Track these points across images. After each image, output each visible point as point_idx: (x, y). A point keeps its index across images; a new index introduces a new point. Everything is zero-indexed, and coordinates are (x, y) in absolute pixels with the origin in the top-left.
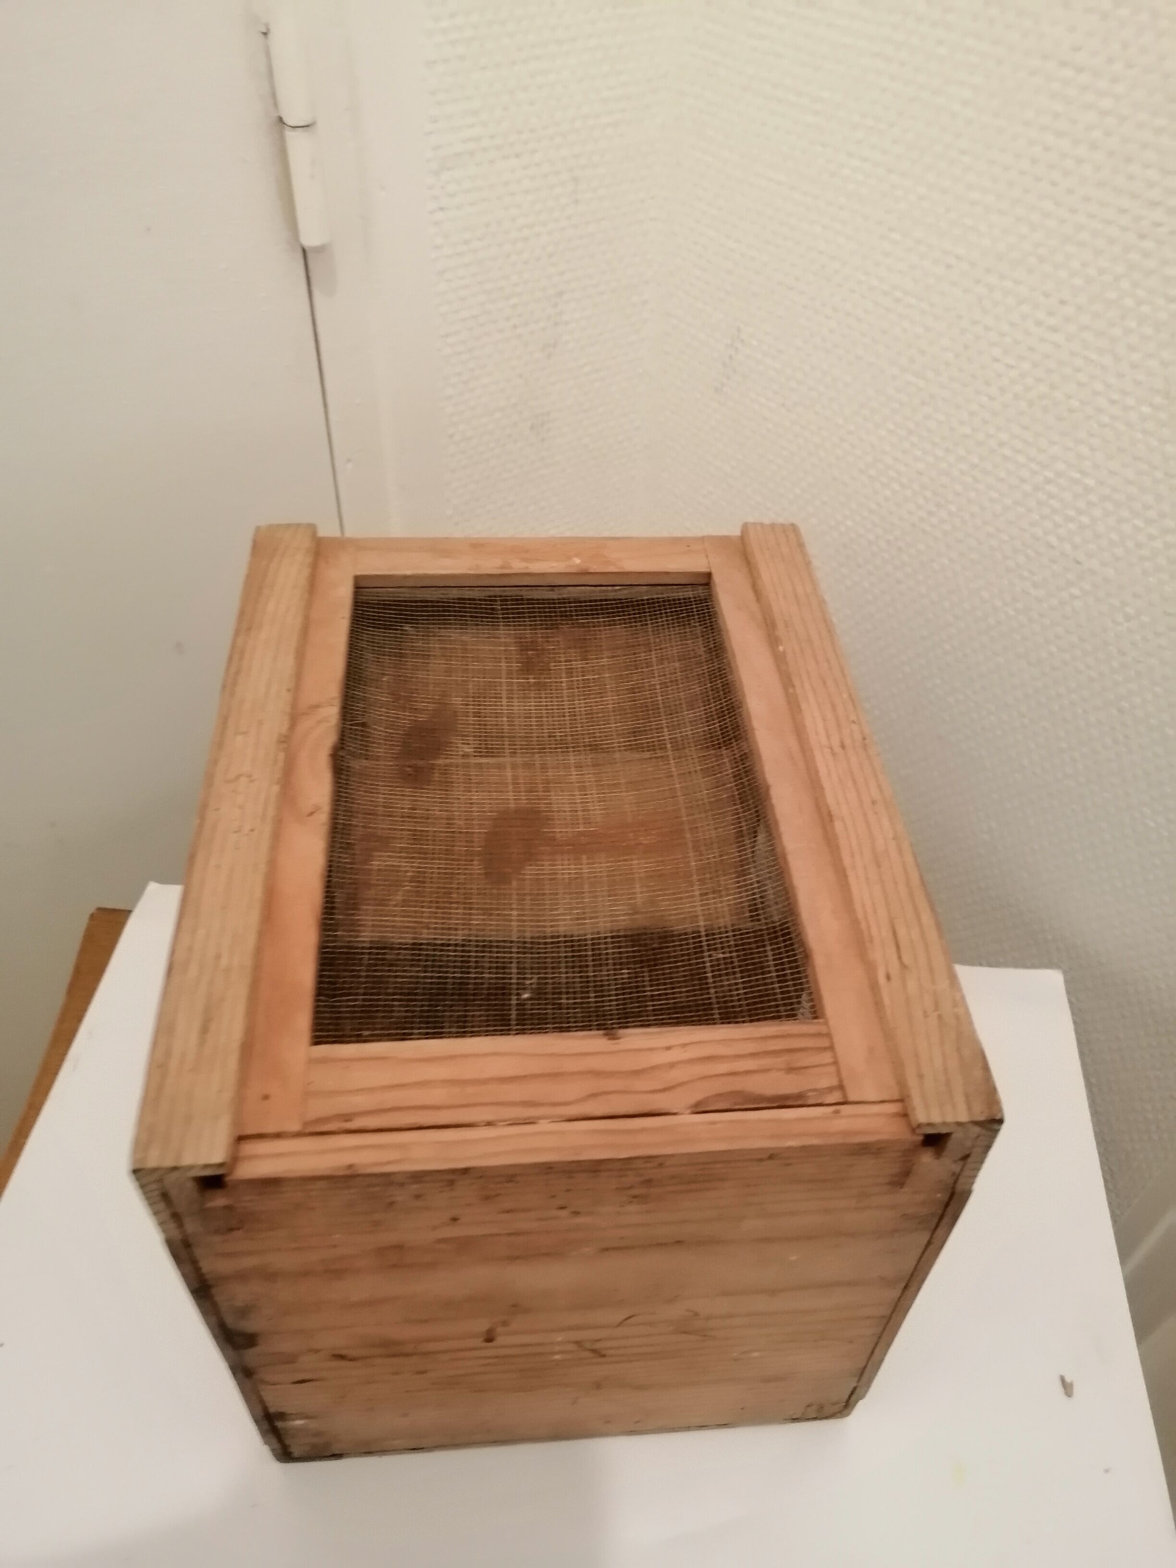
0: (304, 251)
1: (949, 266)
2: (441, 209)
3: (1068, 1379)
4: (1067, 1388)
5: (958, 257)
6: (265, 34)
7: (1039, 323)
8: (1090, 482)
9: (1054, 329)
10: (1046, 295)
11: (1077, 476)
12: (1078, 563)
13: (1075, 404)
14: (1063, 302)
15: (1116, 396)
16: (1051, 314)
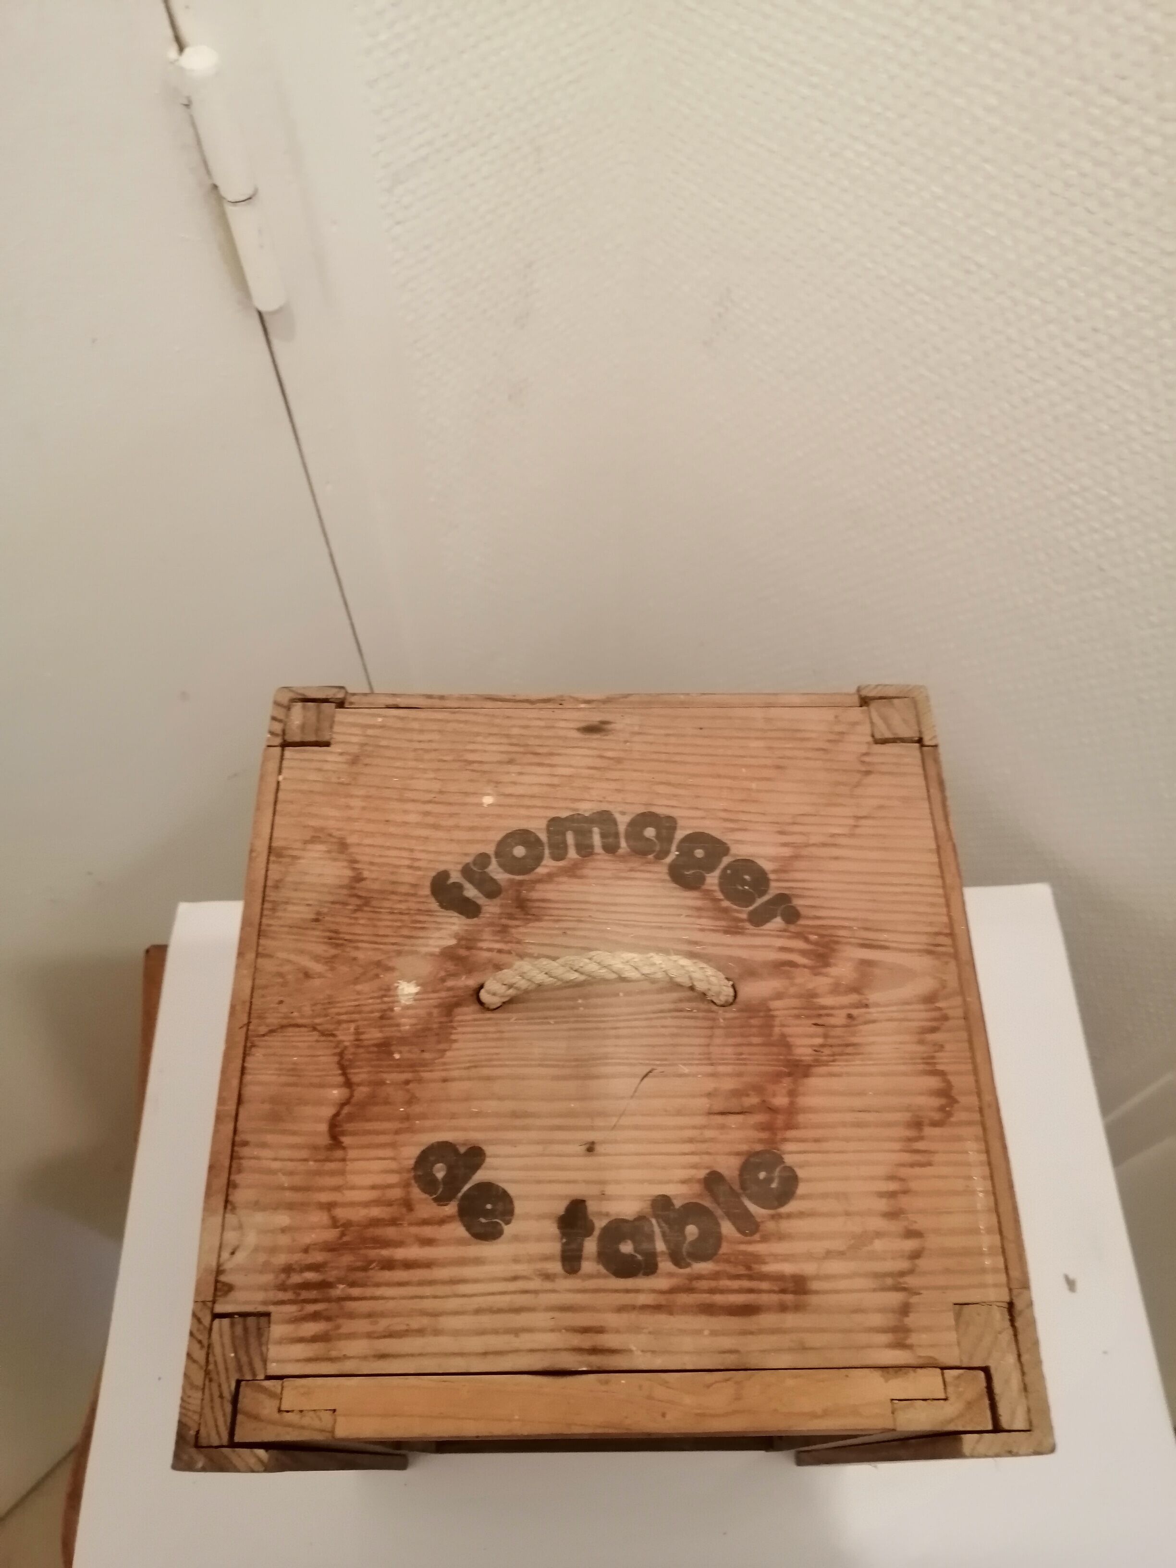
0: (260, 314)
1: (968, 272)
2: (398, 223)
3: (1071, 1277)
4: (1071, 1284)
5: (980, 266)
6: (187, 106)
7: (1067, 345)
8: (1117, 501)
9: (1085, 354)
10: (1078, 320)
11: (1105, 493)
12: (1102, 570)
13: (1105, 428)
14: (1095, 330)
15: (1149, 429)
16: (1082, 339)
